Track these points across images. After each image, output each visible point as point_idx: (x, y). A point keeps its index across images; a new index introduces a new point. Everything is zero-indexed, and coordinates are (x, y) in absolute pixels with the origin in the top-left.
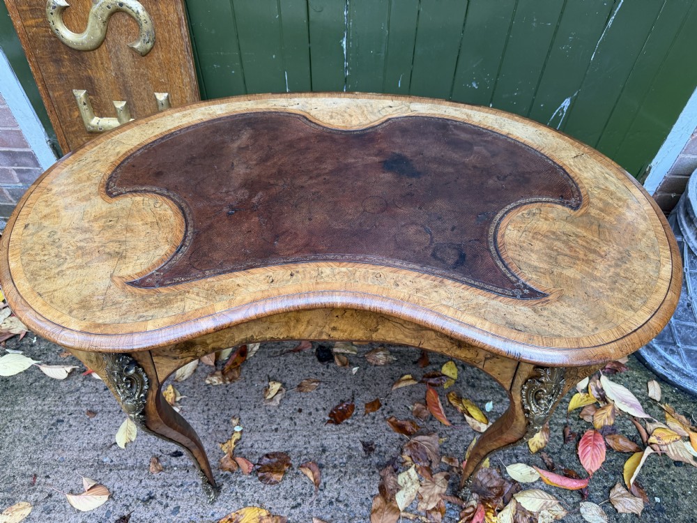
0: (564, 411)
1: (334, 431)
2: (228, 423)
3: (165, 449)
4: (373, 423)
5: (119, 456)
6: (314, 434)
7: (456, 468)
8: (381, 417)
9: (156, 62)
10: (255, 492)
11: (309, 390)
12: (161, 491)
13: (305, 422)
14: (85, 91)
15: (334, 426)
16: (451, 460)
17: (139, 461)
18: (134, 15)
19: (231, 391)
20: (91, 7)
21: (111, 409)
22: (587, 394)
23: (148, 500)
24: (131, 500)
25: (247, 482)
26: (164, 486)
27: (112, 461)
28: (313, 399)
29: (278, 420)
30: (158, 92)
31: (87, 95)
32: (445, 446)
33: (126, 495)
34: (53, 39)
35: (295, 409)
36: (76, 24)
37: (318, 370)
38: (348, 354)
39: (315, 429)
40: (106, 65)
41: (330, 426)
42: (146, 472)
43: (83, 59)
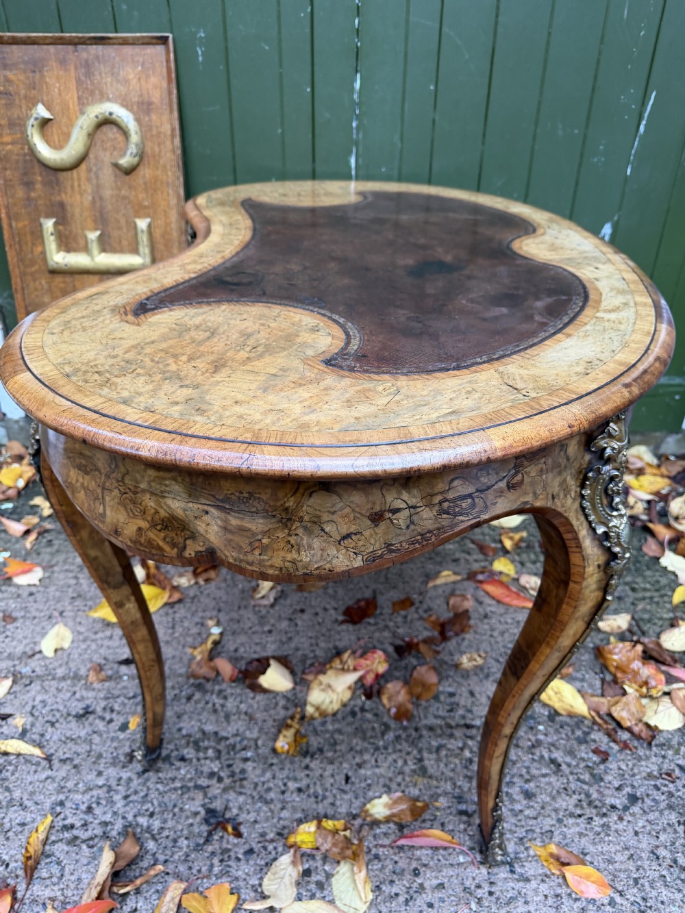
0: (668, 606)
1: (351, 632)
2: (202, 625)
3: (111, 658)
4: (405, 622)
5: (46, 666)
6: (323, 635)
8: (416, 616)
9: (141, 181)
10: (241, 702)
11: (313, 589)
12: (103, 704)
13: (311, 623)
14: (54, 220)
15: (351, 626)
17: (73, 669)
18: (123, 125)
19: (206, 592)
20: (77, 118)
21: (37, 614)
23: (83, 716)
24: (58, 715)
25: (229, 691)
26: (108, 698)
27: (33, 672)
28: (319, 599)
29: (272, 621)
30: (139, 217)
31: (56, 224)
33: (52, 710)
34: (28, 158)
35: (295, 609)
36: (56, 139)
39: (325, 630)
40: (83, 187)
41: (344, 627)
42: (83, 682)
43: (57, 180)
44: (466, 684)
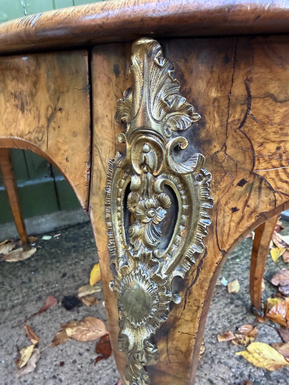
1: (106, 366)
7: (234, 340)
13: (72, 373)
15: (104, 361)
16: (226, 336)
22: (277, 248)
28: (73, 346)
32: (213, 327)
35: (56, 365)
37: (70, 319)
38: (94, 294)
39: (85, 375)
41: (99, 364)
44: (203, 375)
